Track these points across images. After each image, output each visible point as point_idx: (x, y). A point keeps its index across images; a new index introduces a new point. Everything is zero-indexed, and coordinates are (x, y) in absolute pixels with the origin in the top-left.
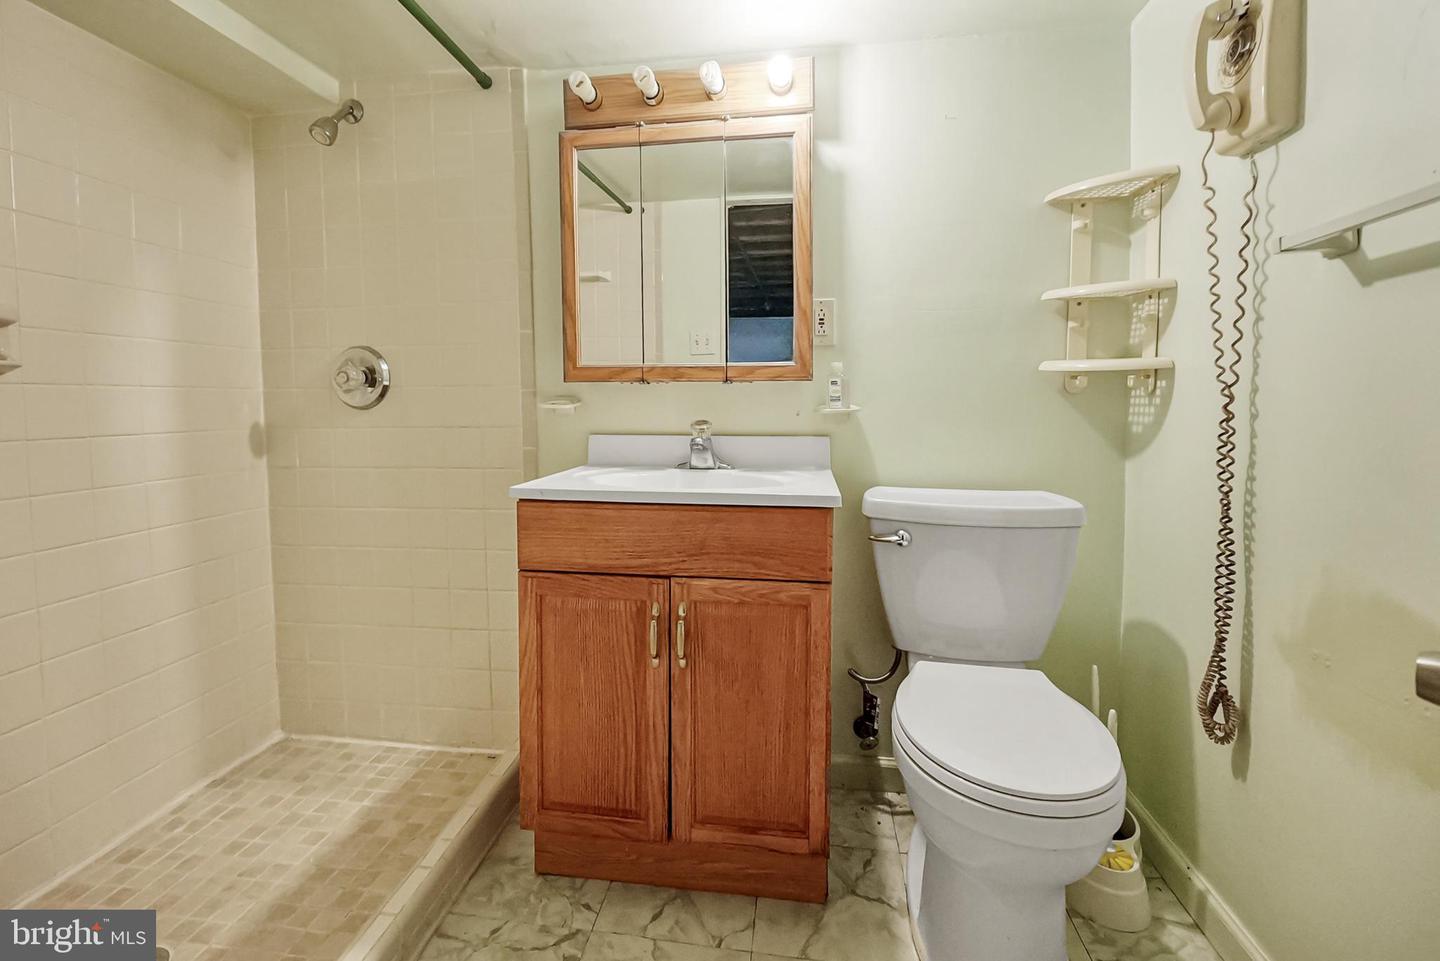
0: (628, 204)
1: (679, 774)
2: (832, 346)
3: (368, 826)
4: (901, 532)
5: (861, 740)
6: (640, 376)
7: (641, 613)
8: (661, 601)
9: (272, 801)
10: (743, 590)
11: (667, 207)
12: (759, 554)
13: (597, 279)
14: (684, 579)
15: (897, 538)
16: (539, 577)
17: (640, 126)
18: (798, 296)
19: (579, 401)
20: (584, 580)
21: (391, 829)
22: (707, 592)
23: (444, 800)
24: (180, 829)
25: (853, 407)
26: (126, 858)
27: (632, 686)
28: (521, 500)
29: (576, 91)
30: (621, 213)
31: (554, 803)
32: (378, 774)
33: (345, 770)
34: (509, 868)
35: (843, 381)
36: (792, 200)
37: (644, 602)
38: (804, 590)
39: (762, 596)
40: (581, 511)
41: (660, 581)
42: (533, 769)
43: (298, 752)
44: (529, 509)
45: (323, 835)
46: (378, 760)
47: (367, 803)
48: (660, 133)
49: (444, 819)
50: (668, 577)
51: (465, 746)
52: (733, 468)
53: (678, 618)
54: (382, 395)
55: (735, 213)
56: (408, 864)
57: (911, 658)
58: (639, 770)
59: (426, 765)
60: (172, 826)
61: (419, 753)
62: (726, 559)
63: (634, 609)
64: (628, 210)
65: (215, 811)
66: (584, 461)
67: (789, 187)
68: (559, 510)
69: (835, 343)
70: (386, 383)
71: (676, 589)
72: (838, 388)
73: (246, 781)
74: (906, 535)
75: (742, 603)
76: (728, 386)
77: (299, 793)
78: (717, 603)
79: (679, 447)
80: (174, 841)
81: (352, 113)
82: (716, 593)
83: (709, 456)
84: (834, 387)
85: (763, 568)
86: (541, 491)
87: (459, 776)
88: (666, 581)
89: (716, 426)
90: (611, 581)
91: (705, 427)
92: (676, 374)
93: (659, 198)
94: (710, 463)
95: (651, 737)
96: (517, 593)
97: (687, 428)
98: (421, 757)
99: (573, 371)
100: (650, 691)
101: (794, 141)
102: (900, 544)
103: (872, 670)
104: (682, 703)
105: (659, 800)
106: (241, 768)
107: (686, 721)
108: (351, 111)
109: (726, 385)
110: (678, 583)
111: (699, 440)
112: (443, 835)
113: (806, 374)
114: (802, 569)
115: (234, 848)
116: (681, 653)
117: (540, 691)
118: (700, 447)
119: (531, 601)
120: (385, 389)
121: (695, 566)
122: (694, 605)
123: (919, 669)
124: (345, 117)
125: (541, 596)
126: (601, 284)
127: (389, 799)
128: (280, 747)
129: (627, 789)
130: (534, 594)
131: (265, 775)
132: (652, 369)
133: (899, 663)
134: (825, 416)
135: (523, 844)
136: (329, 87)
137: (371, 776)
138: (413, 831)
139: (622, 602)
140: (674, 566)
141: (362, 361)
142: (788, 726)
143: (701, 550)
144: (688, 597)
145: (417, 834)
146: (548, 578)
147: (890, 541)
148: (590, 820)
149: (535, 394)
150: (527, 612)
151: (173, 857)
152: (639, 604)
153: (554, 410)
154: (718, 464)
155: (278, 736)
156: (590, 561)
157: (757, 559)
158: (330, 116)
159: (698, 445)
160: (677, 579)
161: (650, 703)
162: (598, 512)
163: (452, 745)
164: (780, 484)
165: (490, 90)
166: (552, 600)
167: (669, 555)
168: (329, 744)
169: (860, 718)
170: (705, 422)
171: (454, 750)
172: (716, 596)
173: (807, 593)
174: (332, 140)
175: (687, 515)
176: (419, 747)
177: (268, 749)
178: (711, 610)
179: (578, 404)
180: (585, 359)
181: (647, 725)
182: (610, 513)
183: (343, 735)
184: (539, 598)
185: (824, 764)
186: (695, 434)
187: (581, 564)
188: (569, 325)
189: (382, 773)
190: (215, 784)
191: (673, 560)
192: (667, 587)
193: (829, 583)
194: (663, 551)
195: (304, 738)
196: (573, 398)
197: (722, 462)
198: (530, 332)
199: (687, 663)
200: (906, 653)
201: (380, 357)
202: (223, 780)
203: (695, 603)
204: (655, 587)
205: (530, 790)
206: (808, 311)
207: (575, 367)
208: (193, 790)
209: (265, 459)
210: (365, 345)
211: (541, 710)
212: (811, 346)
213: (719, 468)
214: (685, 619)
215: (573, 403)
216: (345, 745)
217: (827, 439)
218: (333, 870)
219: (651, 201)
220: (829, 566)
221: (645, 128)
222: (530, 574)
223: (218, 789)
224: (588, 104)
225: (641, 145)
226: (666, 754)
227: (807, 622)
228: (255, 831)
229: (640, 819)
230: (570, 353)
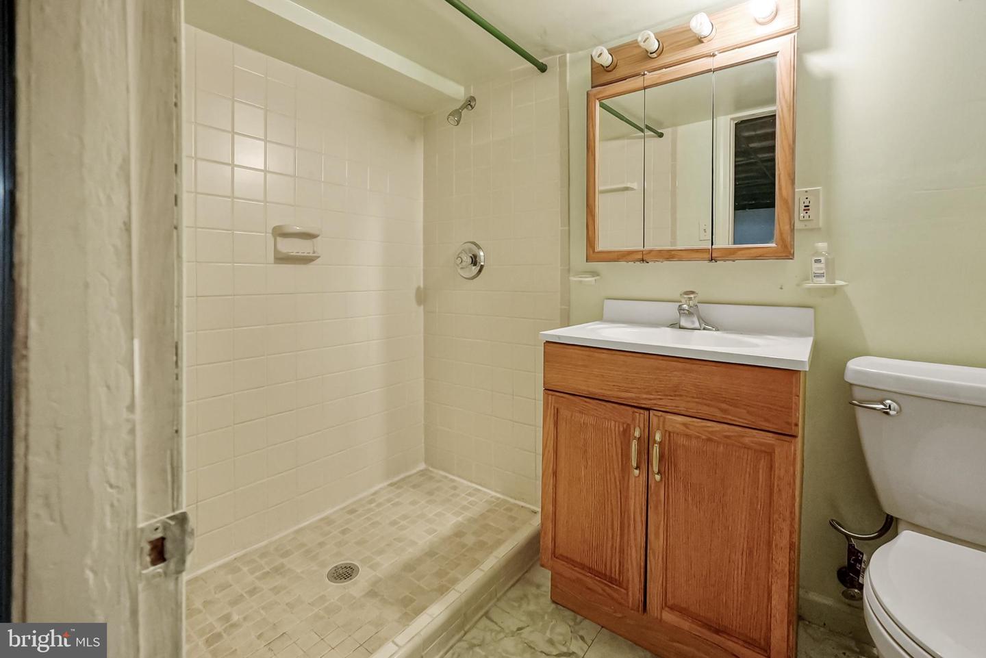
0: (659, 131)
1: (653, 563)
2: (819, 229)
3: (459, 533)
4: (889, 402)
5: (845, 588)
6: (640, 257)
7: (626, 434)
8: (642, 425)
9: (413, 503)
10: (710, 429)
11: (681, 129)
12: (724, 402)
13: (627, 189)
14: (661, 413)
15: (882, 406)
16: (556, 396)
17: (644, 75)
18: (780, 189)
19: (598, 275)
20: (586, 402)
21: (470, 540)
22: (678, 426)
23: (502, 531)
24: (373, 505)
25: (839, 283)
26: (352, 511)
27: (618, 487)
28: (547, 342)
29: (597, 60)
30: (655, 139)
31: (561, 555)
32: (469, 503)
33: (452, 495)
34: (533, 590)
35: (827, 260)
36: (775, 111)
37: (628, 425)
38: (769, 439)
39: (727, 437)
40: (584, 353)
41: (642, 411)
42: (550, 525)
43: (431, 478)
44: (551, 347)
45: (436, 531)
46: (470, 495)
47: (460, 519)
48: (659, 77)
49: (499, 543)
50: (648, 409)
51: (519, 500)
52: (717, 330)
53: (655, 442)
54: (480, 271)
55: (740, 126)
56: (475, 564)
57: (901, 526)
58: (622, 551)
59: (495, 506)
60: (370, 502)
61: (492, 497)
62: (697, 402)
63: (621, 429)
64: (661, 135)
65: (389, 500)
66: (600, 318)
67: (772, 101)
68: (571, 350)
69: (821, 225)
70: (482, 264)
71: (654, 420)
72: (822, 265)
73: (405, 487)
74: (894, 405)
75: (709, 440)
76: (713, 264)
77: (427, 502)
78: (688, 436)
79: (670, 310)
80: (370, 510)
81: (469, 104)
82: (687, 428)
83: (695, 319)
84: (818, 265)
85: (729, 414)
86: (559, 337)
87: (513, 519)
88: (646, 413)
89: (702, 296)
90: (605, 406)
91: (692, 296)
92: (669, 255)
93: (675, 125)
94: (697, 325)
95: (632, 529)
96: (542, 402)
97: (677, 296)
98: (493, 499)
99: (593, 254)
100: (632, 494)
101: (778, 60)
102: (887, 413)
103: (858, 526)
104: (656, 507)
105: (637, 580)
106: (403, 479)
107: (659, 524)
108: (470, 103)
109: (711, 264)
110: (656, 416)
111: (685, 306)
112: (495, 553)
113: (786, 252)
114: (767, 420)
115: (394, 523)
116: (656, 469)
117: (555, 473)
118: (686, 311)
119: (551, 411)
120: (482, 267)
121: (667, 403)
122: (668, 434)
123: (906, 538)
124: (466, 107)
125: (557, 409)
126: (629, 192)
127: (472, 521)
128: (422, 473)
129: (613, 561)
130: (552, 407)
131: (414, 487)
132: (650, 251)
133: (888, 527)
134: (809, 289)
135: (544, 577)
136: (457, 91)
137: (465, 503)
138: (481, 545)
139: (613, 423)
140: (655, 402)
141: (470, 250)
142: (750, 553)
143: (675, 392)
144: (664, 427)
145: (484, 547)
146: (562, 397)
147: (874, 409)
148: (584, 575)
149: (569, 270)
150: (548, 417)
151: (368, 519)
152: (625, 426)
153: (581, 282)
154: (703, 325)
155: (422, 466)
156: (590, 389)
157: (724, 406)
158: (458, 108)
159: (684, 310)
160: (655, 412)
161: (632, 502)
162: (597, 354)
163: (511, 497)
164: (757, 346)
165: (546, 72)
166: (564, 413)
167: (648, 393)
168: (446, 477)
169: (844, 567)
170: (693, 292)
171: (512, 501)
172: (687, 430)
173: (773, 442)
174: (458, 122)
175: (663, 363)
176: (494, 494)
177: (418, 472)
178: (682, 441)
179: (598, 277)
180: (602, 245)
181: (629, 518)
182: (604, 356)
183: (453, 475)
184: (556, 410)
185: (786, 595)
186: (683, 301)
187: (584, 390)
188: (590, 222)
189: (470, 503)
190: (391, 485)
191: (652, 397)
192: (646, 417)
193: (795, 436)
194: (644, 389)
195: (435, 471)
196: (594, 273)
197: (707, 324)
198: (567, 228)
199: (661, 478)
200: (897, 519)
201: (479, 248)
202: (395, 483)
203: (670, 433)
204: (637, 414)
205: (547, 541)
206: (790, 201)
207: (594, 251)
208: (381, 485)
209: (422, 307)
210: (472, 241)
211: (555, 487)
212: (792, 230)
213: (704, 329)
214: (660, 443)
215: (594, 277)
216: (453, 481)
217: (811, 311)
218: (437, 554)
219: (668, 127)
220: (794, 422)
221: (648, 75)
222: (550, 392)
223: (392, 488)
224: (607, 67)
225: (645, 88)
226: (643, 544)
227: (771, 468)
228: (405, 517)
229: (622, 587)
230: (591, 242)
